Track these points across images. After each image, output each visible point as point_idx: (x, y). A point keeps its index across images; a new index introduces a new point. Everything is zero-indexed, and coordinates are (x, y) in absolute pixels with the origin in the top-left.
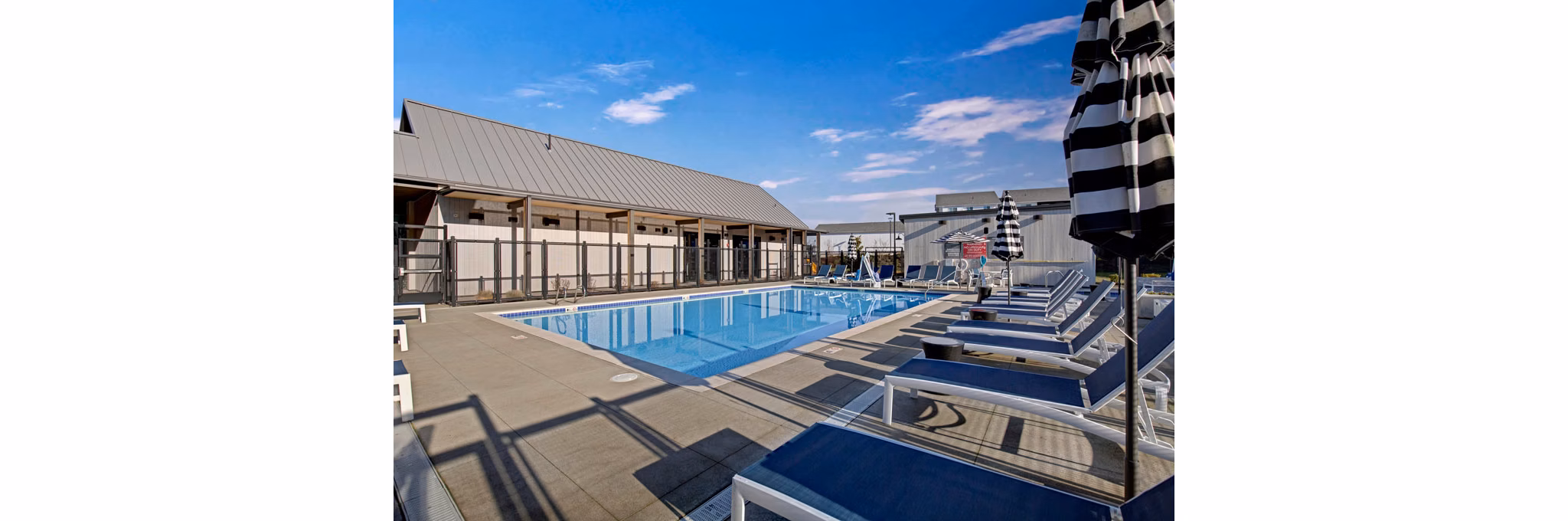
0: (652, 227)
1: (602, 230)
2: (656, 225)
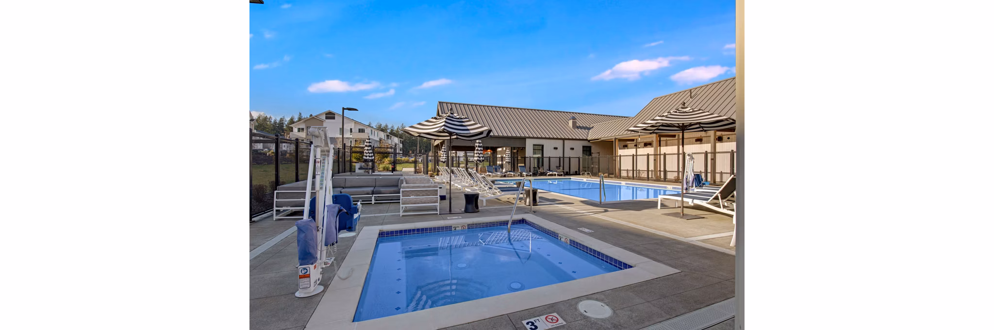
1: (672, 145)
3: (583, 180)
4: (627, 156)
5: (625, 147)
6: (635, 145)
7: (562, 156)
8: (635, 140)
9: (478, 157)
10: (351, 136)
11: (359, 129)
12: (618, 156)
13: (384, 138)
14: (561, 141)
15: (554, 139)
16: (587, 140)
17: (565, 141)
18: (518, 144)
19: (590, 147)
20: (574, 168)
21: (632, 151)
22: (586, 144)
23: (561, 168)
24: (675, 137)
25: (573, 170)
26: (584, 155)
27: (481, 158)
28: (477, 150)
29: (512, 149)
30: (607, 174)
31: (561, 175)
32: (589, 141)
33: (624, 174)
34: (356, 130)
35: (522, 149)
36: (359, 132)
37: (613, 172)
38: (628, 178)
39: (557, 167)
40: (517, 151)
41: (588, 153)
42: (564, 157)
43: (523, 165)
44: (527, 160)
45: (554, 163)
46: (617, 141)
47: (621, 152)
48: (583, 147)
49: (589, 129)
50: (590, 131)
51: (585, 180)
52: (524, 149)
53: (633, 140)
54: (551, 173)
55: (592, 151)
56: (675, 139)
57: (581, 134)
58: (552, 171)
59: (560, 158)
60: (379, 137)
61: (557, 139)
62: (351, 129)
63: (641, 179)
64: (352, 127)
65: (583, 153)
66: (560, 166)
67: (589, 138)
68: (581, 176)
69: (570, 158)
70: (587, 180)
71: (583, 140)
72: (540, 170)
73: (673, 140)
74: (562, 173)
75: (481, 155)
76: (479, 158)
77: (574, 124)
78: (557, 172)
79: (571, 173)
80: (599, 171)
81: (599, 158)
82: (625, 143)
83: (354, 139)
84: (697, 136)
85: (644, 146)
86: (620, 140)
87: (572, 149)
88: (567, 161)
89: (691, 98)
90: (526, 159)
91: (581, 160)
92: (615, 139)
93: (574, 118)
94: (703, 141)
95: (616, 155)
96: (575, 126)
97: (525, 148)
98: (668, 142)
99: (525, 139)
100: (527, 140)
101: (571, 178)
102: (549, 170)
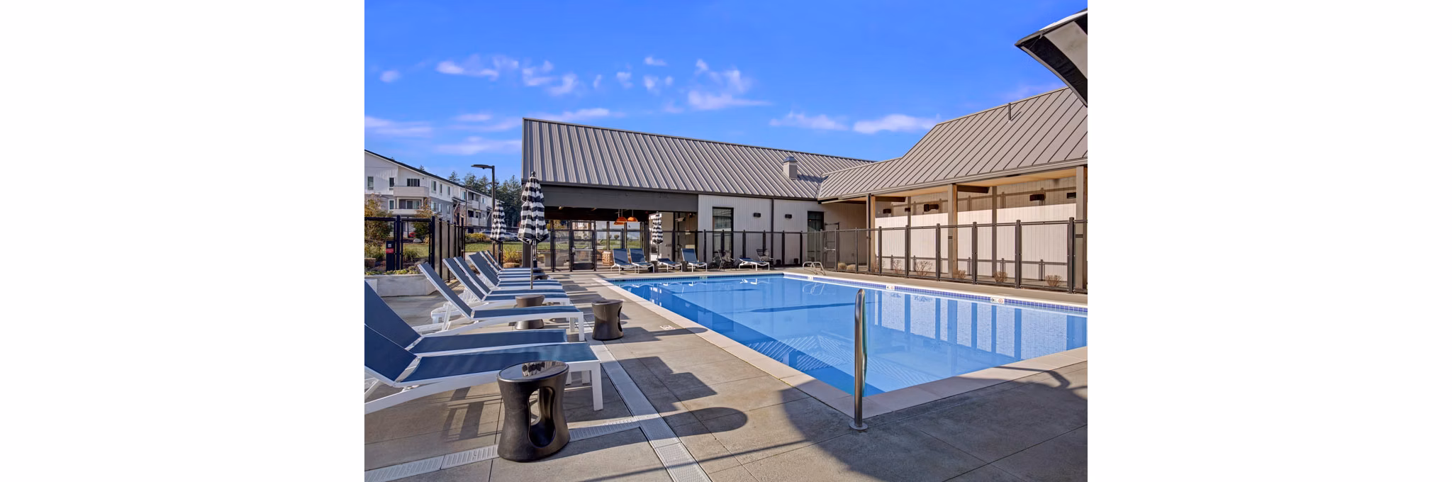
0: (1061, 192)
1: (982, 208)
2: (1068, 189)
3: (806, 278)
4: (894, 229)
5: (888, 212)
6: (906, 210)
7: (768, 229)
8: (907, 199)
9: (528, 226)
10: (391, 193)
11: (408, 180)
12: (874, 230)
13: (462, 198)
14: (768, 202)
15: (753, 196)
16: (815, 200)
17: (775, 201)
18: (684, 207)
19: (822, 214)
20: (791, 255)
21: (901, 221)
22: (814, 207)
23: (767, 253)
24: (987, 192)
25: (789, 258)
26: (811, 228)
27: (537, 230)
28: (527, 208)
29: (677, 214)
30: (853, 266)
31: (766, 267)
32: (820, 202)
33: (887, 265)
34: (401, 180)
35: (691, 216)
36: (408, 185)
37: (864, 261)
38: (894, 274)
39: (758, 251)
40: (684, 220)
41: (818, 225)
42: (772, 232)
43: (693, 247)
44: (701, 237)
45: (754, 243)
46: (873, 199)
47: (879, 222)
48: (809, 213)
49: (820, 180)
50: (822, 184)
51: (811, 278)
52: (694, 215)
53: (902, 199)
54: (746, 263)
55: (826, 221)
56: (986, 197)
57: (805, 189)
58: (749, 259)
59: (764, 233)
60: (452, 196)
61: (761, 197)
62: (392, 180)
63: (922, 276)
64: (395, 176)
65: (808, 225)
66: (764, 250)
67: (819, 197)
68: (803, 268)
69: (783, 234)
70: (814, 278)
71: (809, 200)
72: (725, 258)
73: (979, 198)
74: (768, 263)
75: (537, 222)
76: (530, 231)
77: (793, 170)
78: (757, 261)
79: (786, 263)
80: (838, 260)
81: (838, 234)
82: (887, 204)
83: (398, 199)
84: (1034, 189)
85: (925, 210)
86: (879, 199)
87: (789, 216)
88: (778, 238)
89: (1010, 119)
90: (699, 234)
91: (805, 237)
92: (870, 196)
93: (792, 160)
94: (1047, 199)
95: (872, 227)
96: (794, 174)
97: (696, 213)
98: (974, 201)
99: (697, 195)
100: (700, 197)
101: (785, 273)
102: (744, 257)
